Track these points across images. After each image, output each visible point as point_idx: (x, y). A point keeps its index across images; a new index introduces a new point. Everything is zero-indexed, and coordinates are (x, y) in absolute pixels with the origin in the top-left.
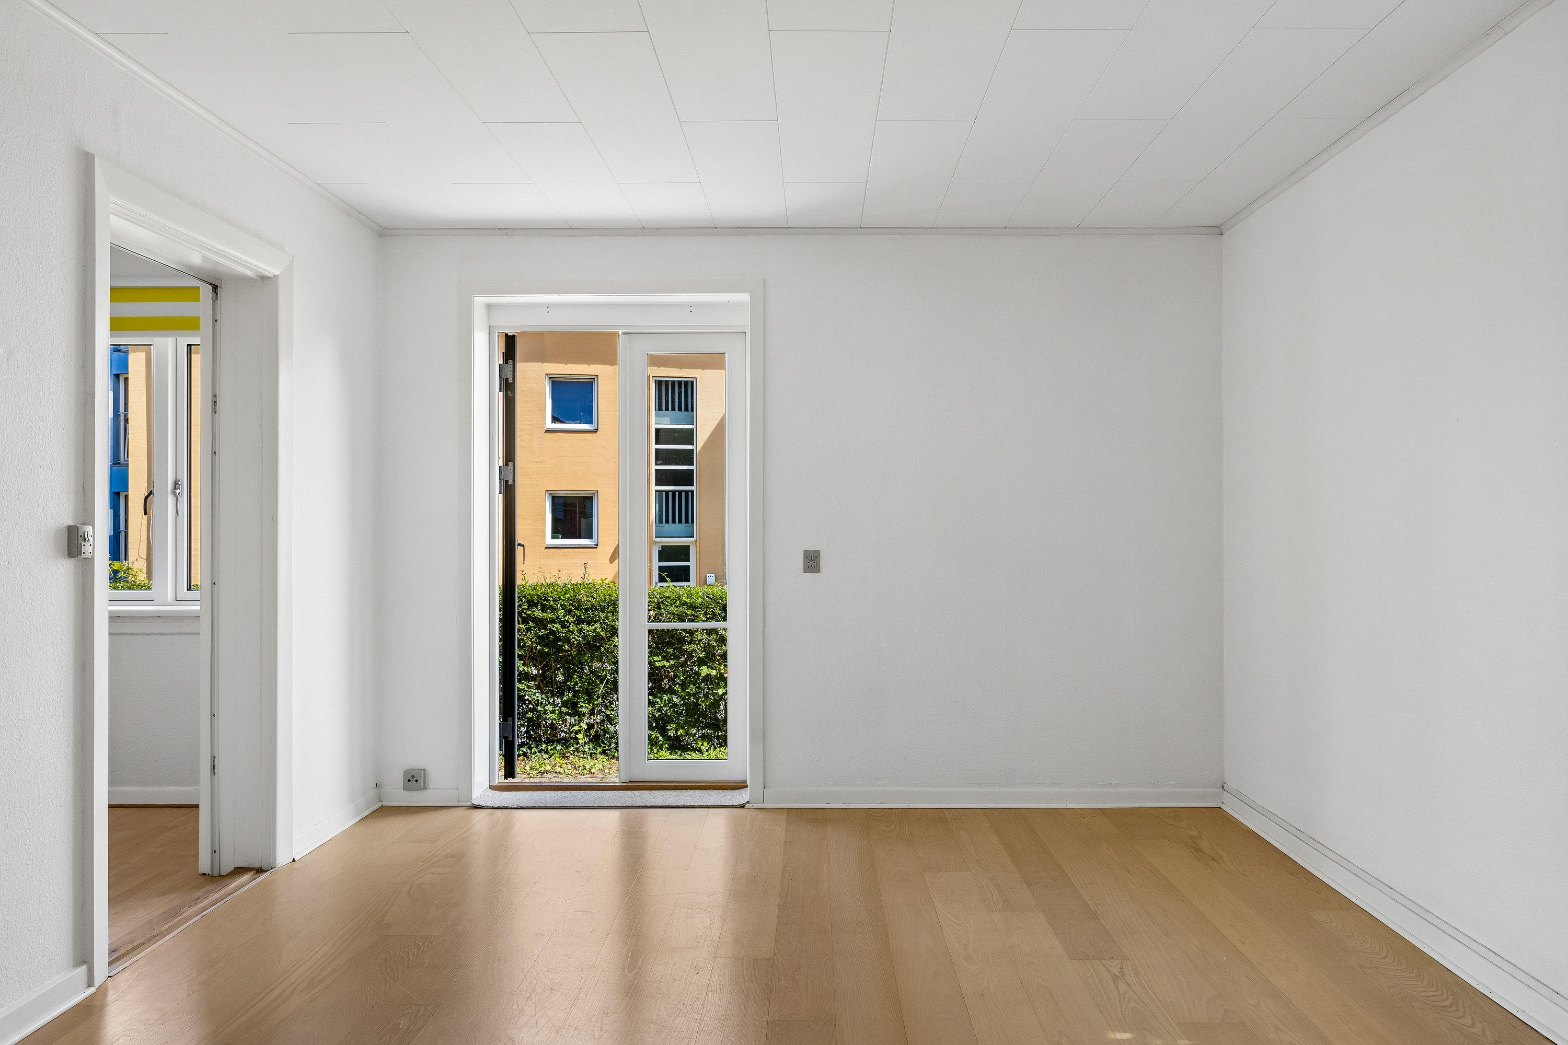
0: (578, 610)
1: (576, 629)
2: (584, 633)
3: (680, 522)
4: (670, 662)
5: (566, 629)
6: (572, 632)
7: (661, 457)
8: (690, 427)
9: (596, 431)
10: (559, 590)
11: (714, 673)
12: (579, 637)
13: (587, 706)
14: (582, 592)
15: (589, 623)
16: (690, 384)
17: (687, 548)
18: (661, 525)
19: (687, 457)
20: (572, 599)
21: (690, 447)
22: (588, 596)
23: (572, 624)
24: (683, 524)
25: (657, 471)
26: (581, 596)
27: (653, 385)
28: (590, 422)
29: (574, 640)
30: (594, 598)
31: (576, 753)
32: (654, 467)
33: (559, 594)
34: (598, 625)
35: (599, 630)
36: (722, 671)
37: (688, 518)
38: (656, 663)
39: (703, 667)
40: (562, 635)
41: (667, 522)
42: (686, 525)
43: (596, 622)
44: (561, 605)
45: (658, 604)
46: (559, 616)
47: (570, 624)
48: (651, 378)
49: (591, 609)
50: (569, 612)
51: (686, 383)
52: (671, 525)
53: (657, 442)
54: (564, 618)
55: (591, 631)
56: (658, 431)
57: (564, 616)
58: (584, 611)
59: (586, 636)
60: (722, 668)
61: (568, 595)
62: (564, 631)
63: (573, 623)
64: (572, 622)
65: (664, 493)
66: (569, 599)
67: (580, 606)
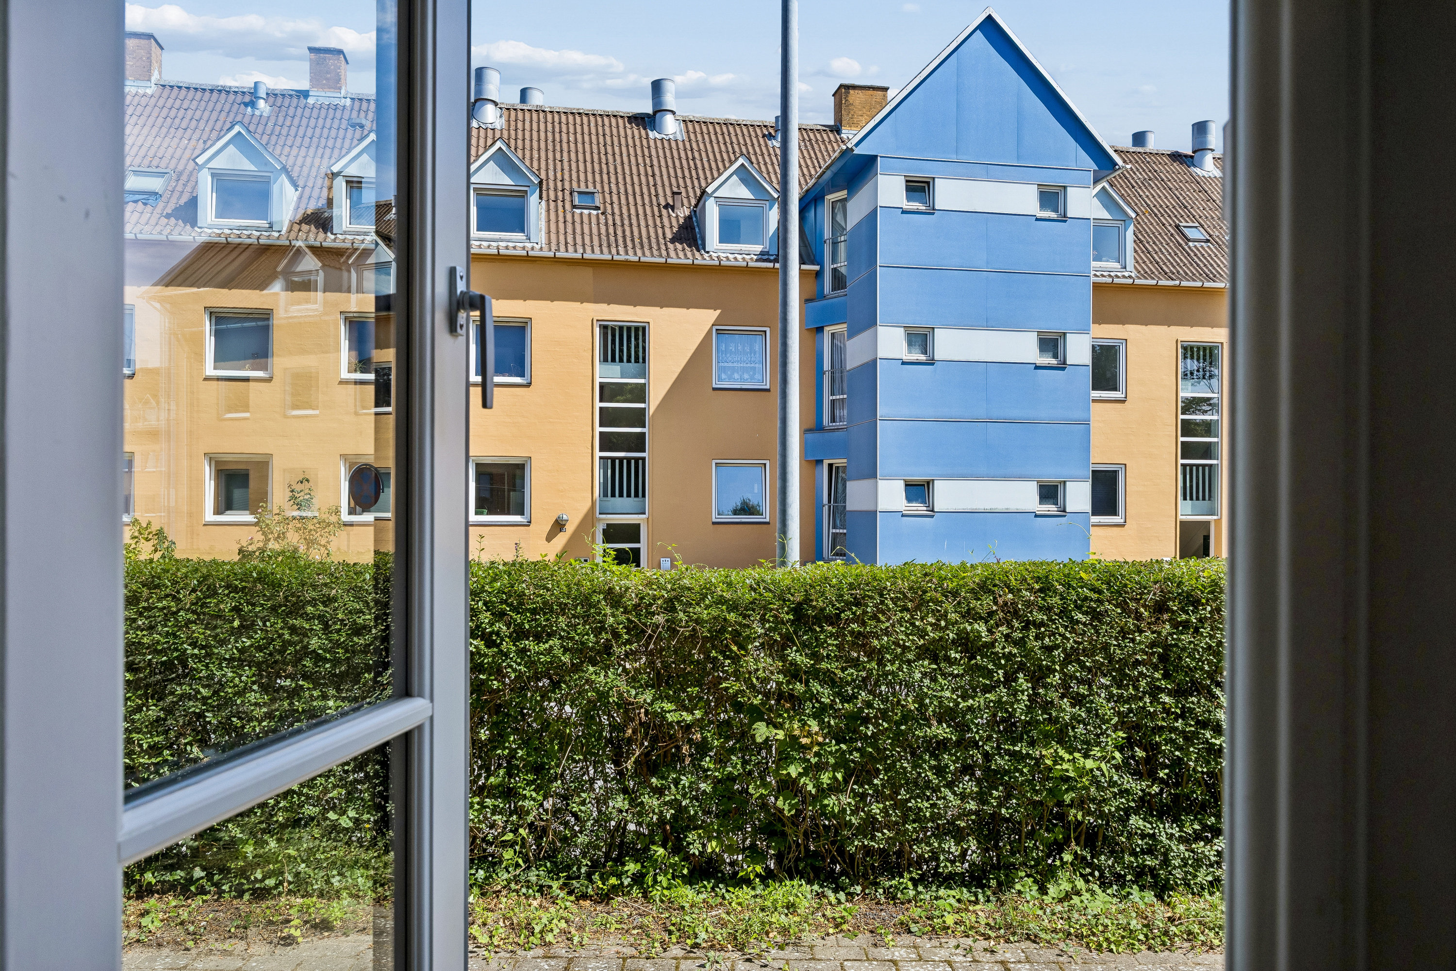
0: (518, 613)
1: (514, 648)
2: (529, 656)
3: (629, 495)
4: (693, 714)
5: (495, 650)
6: (506, 655)
7: (607, 417)
8: (642, 381)
9: (529, 385)
10: (481, 573)
11: (781, 735)
12: (519, 664)
13: (534, 795)
14: (525, 577)
15: (538, 638)
16: (641, 330)
17: (637, 527)
18: (605, 499)
19: (638, 418)
20: (506, 590)
21: (642, 405)
22: (536, 586)
23: (507, 640)
24: (632, 499)
25: (601, 433)
26: (524, 585)
27: (597, 330)
28: (522, 375)
29: (509, 670)
30: (548, 590)
31: (513, 886)
32: (598, 429)
33: (482, 581)
34: (555, 642)
35: (558, 652)
36: (797, 733)
37: (639, 492)
38: (668, 715)
39: (759, 723)
40: (486, 661)
41: (613, 495)
42: (636, 499)
43: (550, 636)
44: (485, 604)
45: (670, 601)
46: (482, 623)
47: (502, 640)
48: (595, 322)
49: (541, 609)
50: (500, 615)
51: (637, 329)
52: (617, 499)
53: (601, 400)
54: (491, 626)
55: (542, 654)
56: (602, 386)
57: (491, 624)
58: (528, 615)
59: (534, 662)
60: (796, 726)
61: (499, 584)
62: (491, 652)
63: (509, 637)
64: (506, 636)
65: (609, 461)
66: (501, 591)
67: (521, 604)
